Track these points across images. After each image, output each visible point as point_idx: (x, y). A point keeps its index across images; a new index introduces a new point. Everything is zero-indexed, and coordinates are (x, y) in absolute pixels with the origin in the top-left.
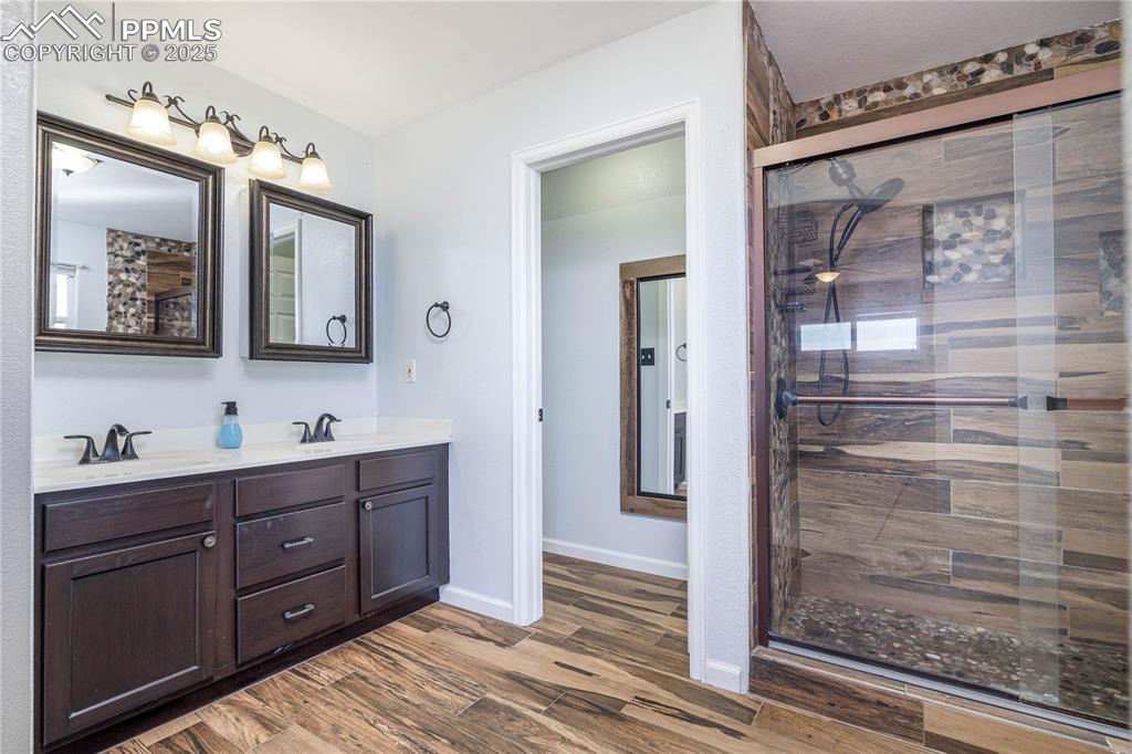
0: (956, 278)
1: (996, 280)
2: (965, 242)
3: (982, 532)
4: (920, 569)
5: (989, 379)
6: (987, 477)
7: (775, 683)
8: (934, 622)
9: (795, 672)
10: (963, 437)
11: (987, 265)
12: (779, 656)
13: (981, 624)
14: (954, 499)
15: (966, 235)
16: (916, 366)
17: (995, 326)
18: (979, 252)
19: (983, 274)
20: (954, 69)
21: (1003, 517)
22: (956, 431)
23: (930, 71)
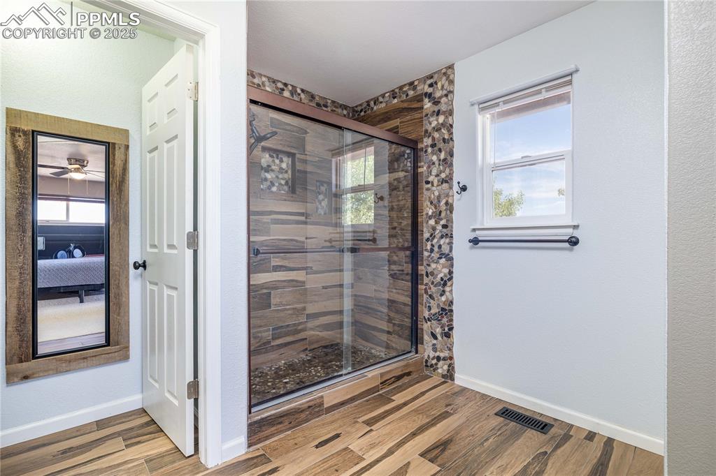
0: (269, 188)
1: (283, 192)
2: (273, 170)
3: (282, 314)
4: (259, 342)
5: (284, 240)
6: (284, 287)
7: (263, 431)
8: (268, 367)
9: (272, 417)
10: (277, 268)
11: (280, 184)
12: (263, 414)
13: (282, 359)
14: (273, 301)
15: (273, 167)
16: (258, 233)
17: (291, 215)
18: (277, 177)
19: (279, 189)
20: (274, 82)
21: (290, 305)
22: (273, 266)
23: (265, 76)
